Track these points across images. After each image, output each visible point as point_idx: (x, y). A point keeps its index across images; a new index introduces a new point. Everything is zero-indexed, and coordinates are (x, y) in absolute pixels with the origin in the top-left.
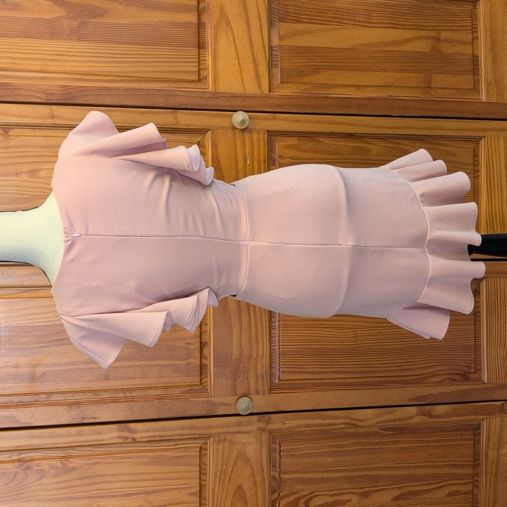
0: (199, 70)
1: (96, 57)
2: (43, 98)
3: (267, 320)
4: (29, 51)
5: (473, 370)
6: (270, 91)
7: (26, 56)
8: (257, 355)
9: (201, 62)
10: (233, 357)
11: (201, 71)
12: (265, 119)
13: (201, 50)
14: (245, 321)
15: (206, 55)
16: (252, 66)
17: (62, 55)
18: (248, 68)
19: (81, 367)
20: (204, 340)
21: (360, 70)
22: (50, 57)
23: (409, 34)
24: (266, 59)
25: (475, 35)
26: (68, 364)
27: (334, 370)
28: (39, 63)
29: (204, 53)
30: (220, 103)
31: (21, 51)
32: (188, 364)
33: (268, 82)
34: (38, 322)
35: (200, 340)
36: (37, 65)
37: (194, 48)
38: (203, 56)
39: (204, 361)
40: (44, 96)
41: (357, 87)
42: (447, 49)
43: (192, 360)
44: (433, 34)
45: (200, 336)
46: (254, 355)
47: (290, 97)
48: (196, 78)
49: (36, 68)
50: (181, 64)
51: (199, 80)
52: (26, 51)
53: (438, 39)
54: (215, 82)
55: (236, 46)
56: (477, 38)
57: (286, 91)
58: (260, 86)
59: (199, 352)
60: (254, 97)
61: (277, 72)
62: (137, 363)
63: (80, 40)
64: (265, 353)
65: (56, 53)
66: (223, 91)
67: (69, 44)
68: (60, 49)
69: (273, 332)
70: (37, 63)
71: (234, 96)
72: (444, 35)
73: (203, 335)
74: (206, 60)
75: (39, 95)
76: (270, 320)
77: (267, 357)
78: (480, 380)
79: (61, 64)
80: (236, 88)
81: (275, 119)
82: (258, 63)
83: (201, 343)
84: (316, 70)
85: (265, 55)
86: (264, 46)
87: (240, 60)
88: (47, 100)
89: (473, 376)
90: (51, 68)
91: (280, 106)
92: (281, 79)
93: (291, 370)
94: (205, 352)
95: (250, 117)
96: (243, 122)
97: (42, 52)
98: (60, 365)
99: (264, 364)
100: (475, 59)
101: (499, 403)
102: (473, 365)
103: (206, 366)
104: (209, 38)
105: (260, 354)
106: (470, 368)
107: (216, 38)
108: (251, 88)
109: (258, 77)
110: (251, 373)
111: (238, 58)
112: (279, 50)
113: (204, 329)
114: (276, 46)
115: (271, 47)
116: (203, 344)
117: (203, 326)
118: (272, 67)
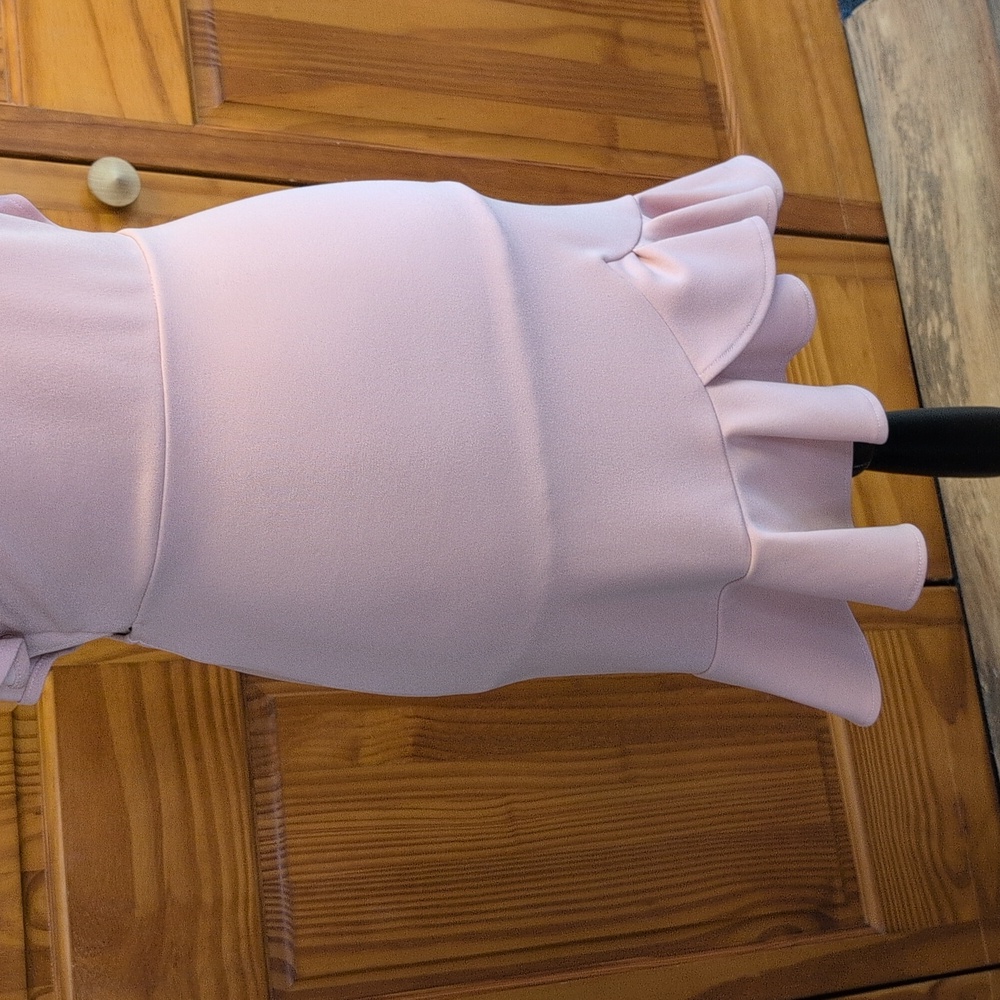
3: (240, 780)
5: (839, 898)
6: (195, 121)
8: (218, 900)
10: (138, 913)
14: (168, 791)
16: (136, 48)
18: (126, 51)
20: (34, 865)
21: (434, 90)
23: (546, 18)
24: (177, 36)
25: (701, 38)
27: (460, 930)
30: (48, 139)
33: (185, 93)
35: (21, 868)
39: (39, 938)
41: (432, 131)
42: (640, 60)
44: (604, 24)
45: (21, 848)
46: (207, 897)
47: (254, 139)
53: (617, 38)
54: (29, 83)
56: (706, 45)
57: (242, 123)
58: (164, 101)
59: (18, 905)
60: (149, 129)
61: (209, 76)
64: (241, 891)
66: (55, 108)
69: (261, 822)
71: (91, 124)
72: (630, 29)
73: (29, 848)
76: (252, 784)
77: (251, 905)
78: (861, 923)
80: (95, 102)
82: (154, 44)
83: (23, 875)
84: (318, 79)
85: (175, 26)
87: (103, 33)
89: (840, 915)
91: (228, 158)
92: (223, 95)
93: (328, 941)
94: (40, 903)
95: (144, 184)
96: (122, 185)
99: (242, 925)
100: (710, 91)
101: (922, 988)
102: (837, 883)
103: (45, 952)
105: (227, 895)
106: (832, 890)
108: (140, 107)
109: (156, 79)
110: (202, 963)
111: (96, 26)
112: (211, 21)
113: (32, 826)
114: (201, 13)
115: (189, 12)
116: (31, 877)
117: (28, 818)
118: (195, 64)
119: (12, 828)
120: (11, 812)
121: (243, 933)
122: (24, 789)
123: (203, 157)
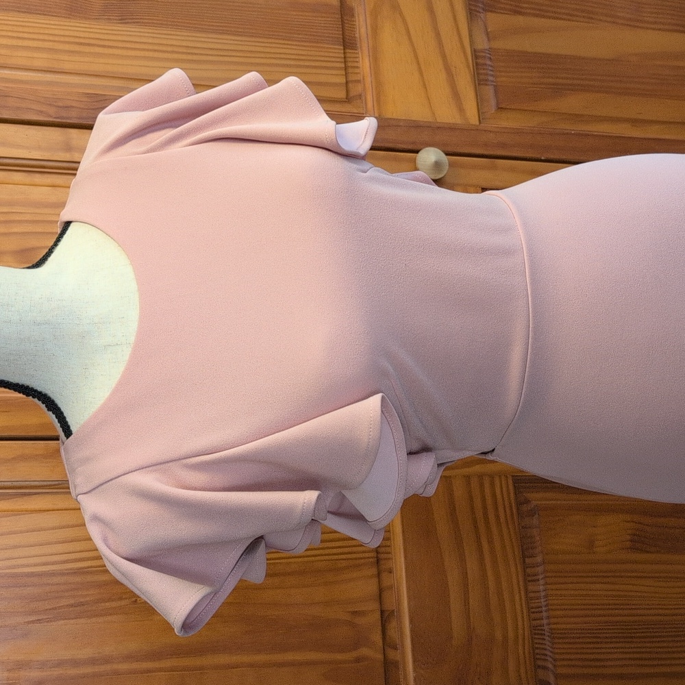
0: (347, 83)
1: (155, 51)
2: (51, 114)
4: (26, 35)
6: (480, 123)
7: (20, 43)
8: (505, 638)
9: (350, 70)
10: (454, 642)
11: (350, 85)
12: (474, 167)
13: (347, 51)
15: (357, 60)
16: (443, 76)
17: (89, 45)
18: (437, 80)
19: (124, 667)
20: (388, 606)
22: (67, 47)
24: (468, 67)
26: (93, 661)
27: (666, 669)
28: (45, 55)
29: (356, 56)
30: (391, 137)
31: (10, 34)
32: (358, 660)
34: (28, 566)
35: (381, 607)
36: (41, 60)
37: (335, 44)
38: (352, 59)
39: (391, 654)
40: (52, 111)
41: (635, 122)
43: (364, 651)
45: (380, 596)
46: (499, 635)
47: (518, 132)
48: (342, 95)
49: (38, 64)
50: (314, 71)
51: (348, 100)
52: (21, 35)
54: (378, 102)
55: (413, 45)
57: (510, 121)
58: (461, 110)
59: (380, 632)
60: (452, 128)
61: (489, 91)
62: (246, 659)
63: (123, 20)
64: (520, 631)
65: (77, 40)
66: (395, 116)
67: (102, 27)
68: (86, 35)
69: (531, 587)
70: (40, 55)
71: (416, 126)
73: (385, 595)
74: (357, 67)
75: (44, 108)
76: (524, 562)
79: (86, 59)
80: (419, 113)
81: (494, 168)
82: (454, 73)
83: (382, 612)
84: (558, 90)
85: (467, 59)
86: (463, 47)
87: (423, 67)
88: (58, 118)
90: (67, 66)
91: (503, 145)
92: (498, 103)
93: (579, 671)
94: (392, 632)
95: (451, 165)
96: (437, 165)
97: (51, 38)
98: (75, 663)
99: (522, 657)
103: (396, 664)
104: (363, 30)
105: (511, 634)
107: (375, 30)
108: (446, 114)
109: (456, 95)
110: (496, 679)
111: (418, 63)
112: (489, 55)
113: (387, 581)
114: (482, 51)
115: (475, 51)
116: (386, 614)
117: (384, 575)
118: (479, 84)
119: (375, 580)
120: (374, 571)
121: (522, 661)
122: (382, 556)
123: (486, 145)
